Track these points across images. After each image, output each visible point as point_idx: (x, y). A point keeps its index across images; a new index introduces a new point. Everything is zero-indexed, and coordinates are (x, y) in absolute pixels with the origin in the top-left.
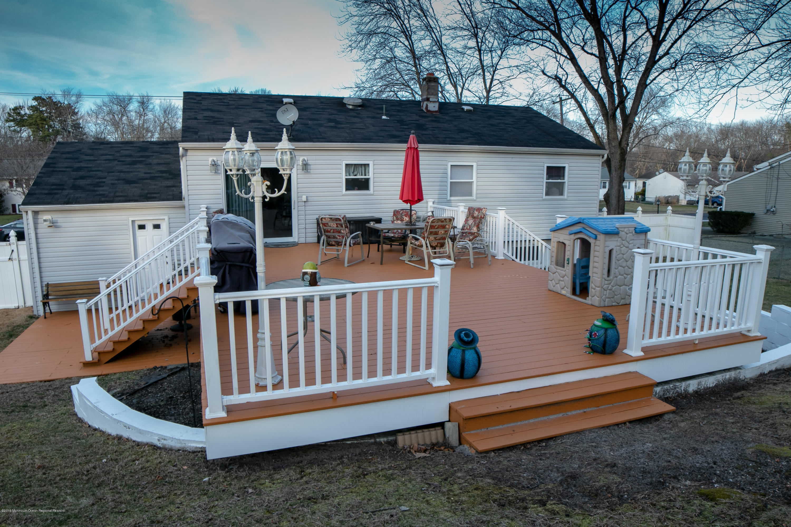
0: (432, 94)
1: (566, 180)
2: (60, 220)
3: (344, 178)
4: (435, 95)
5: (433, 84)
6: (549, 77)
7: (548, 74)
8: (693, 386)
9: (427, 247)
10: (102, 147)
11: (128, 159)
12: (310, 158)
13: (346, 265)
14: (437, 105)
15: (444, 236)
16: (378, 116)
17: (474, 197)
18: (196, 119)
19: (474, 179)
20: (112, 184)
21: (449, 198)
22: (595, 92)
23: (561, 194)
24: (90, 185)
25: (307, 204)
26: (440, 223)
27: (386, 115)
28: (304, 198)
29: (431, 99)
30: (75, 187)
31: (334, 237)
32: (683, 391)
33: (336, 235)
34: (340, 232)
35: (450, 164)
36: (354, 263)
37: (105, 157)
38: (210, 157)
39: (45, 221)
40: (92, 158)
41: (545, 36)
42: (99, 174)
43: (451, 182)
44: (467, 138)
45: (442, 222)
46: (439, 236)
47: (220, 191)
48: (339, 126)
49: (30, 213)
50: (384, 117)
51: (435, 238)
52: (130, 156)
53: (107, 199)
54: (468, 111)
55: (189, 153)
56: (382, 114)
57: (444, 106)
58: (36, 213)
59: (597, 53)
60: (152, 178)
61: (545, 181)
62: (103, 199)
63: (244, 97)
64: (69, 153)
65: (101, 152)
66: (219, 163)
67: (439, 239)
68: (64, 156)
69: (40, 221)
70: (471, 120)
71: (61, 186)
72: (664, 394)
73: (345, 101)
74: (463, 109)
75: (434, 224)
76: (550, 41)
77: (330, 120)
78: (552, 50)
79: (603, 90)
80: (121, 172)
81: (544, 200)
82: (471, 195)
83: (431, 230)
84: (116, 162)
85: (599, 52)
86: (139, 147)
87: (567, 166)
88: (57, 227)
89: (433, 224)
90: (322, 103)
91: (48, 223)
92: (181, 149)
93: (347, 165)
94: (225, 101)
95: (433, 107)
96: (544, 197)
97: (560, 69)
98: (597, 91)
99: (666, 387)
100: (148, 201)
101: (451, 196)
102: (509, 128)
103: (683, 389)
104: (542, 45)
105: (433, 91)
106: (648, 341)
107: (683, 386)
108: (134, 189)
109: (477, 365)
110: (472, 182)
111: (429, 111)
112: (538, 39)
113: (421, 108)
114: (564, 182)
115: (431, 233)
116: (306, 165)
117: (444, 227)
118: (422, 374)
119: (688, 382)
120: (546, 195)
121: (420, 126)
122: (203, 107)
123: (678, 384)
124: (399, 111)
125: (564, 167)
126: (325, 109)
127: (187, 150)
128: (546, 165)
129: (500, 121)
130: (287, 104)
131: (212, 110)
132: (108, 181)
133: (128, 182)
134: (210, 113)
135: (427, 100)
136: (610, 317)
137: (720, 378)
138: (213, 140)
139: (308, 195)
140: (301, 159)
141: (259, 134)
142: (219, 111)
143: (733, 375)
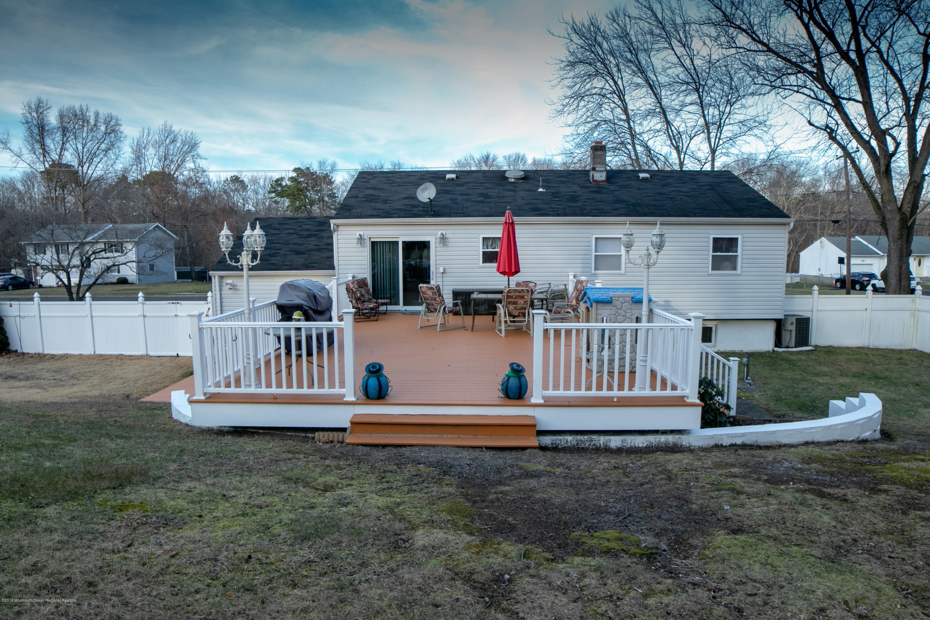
0: (598, 163)
1: (739, 253)
2: (239, 284)
3: (481, 250)
4: (601, 164)
5: (599, 153)
6: (817, 127)
7: (816, 124)
8: (615, 442)
9: (505, 316)
10: (289, 222)
11: (306, 233)
12: (447, 232)
13: (438, 329)
14: (604, 175)
15: (524, 306)
16: (535, 188)
17: (623, 271)
18: (357, 197)
19: (623, 253)
20: (284, 255)
21: (593, 272)
22: (866, 144)
23: (735, 268)
24: (267, 255)
25: (444, 275)
26: (518, 294)
27: (543, 187)
28: (441, 270)
29: (597, 169)
31: (433, 305)
32: (602, 445)
33: (434, 302)
34: (436, 300)
35: (594, 236)
36: (445, 328)
37: (288, 231)
38: (357, 232)
39: (227, 284)
40: (277, 232)
41: (800, 83)
42: (278, 245)
43: (595, 256)
44: (618, 209)
45: (520, 292)
46: (519, 306)
47: (365, 262)
48: (488, 200)
49: (217, 277)
50: (540, 190)
51: (515, 308)
52: (308, 230)
53: (276, 267)
54: (645, 179)
55: (340, 228)
56: (539, 187)
57: (612, 175)
58: (221, 277)
59: (861, 100)
60: (318, 250)
61: (711, 254)
62: (272, 267)
63: (413, 174)
65: (287, 227)
66: (365, 237)
67: (520, 309)
69: (224, 284)
70: (639, 189)
72: (577, 444)
73: (507, 175)
74: (639, 177)
75: (511, 294)
76: (805, 87)
77: (481, 195)
78: (809, 96)
79: (874, 143)
80: (295, 244)
81: (710, 275)
82: (619, 269)
83: (509, 300)
84: (295, 236)
85: (863, 96)
86: (319, 222)
87: (740, 237)
88: (236, 290)
89: (509, 294)
90: (485, 177)
91: (229, 286)
92: (332, 225)
93: (484, 238)
94: (392, 179)
95: (600, 176)
96: (710, 272)
97: (829, 118)
98: (868, 142)
99: (579, 437)
100: (307, 269)
101: (595, 269)
102: (680, 197)
103: (602, 443)
104: (797, 92)
105: (599, 160)
106: (551, 392)
107: (602, 440)
108: (300, 260)
109: (378, 389)
110: (621, 255)
111: (594, 181)
112: (791, 85)
113: (587, 179)
114: (737, 256)
115: (510, 303)
116: (443, 239)
117: (522, 297)
118: (337, 390)
119: (608, 438)
120: (713, 269)
121: (573, 198)
122: (369, 186)
123: (594, 437)
124: (562, 182)
125: (737, 239)
126: (484, 183)
127: (338, 226)
128: (712, 236)
129: (675, 189)
130: (449, 179)
131: (375, 189)
132: (282, 252)
133: (298, 253)
134: (371, 192)
135: (594, 169)
136: (515, 367)
137: (652, 439)
138: (361, 217)
139: (445, 266)
140: (440, 233)
141: (404, 210)
142: (381, 189)
143: (671, 439)
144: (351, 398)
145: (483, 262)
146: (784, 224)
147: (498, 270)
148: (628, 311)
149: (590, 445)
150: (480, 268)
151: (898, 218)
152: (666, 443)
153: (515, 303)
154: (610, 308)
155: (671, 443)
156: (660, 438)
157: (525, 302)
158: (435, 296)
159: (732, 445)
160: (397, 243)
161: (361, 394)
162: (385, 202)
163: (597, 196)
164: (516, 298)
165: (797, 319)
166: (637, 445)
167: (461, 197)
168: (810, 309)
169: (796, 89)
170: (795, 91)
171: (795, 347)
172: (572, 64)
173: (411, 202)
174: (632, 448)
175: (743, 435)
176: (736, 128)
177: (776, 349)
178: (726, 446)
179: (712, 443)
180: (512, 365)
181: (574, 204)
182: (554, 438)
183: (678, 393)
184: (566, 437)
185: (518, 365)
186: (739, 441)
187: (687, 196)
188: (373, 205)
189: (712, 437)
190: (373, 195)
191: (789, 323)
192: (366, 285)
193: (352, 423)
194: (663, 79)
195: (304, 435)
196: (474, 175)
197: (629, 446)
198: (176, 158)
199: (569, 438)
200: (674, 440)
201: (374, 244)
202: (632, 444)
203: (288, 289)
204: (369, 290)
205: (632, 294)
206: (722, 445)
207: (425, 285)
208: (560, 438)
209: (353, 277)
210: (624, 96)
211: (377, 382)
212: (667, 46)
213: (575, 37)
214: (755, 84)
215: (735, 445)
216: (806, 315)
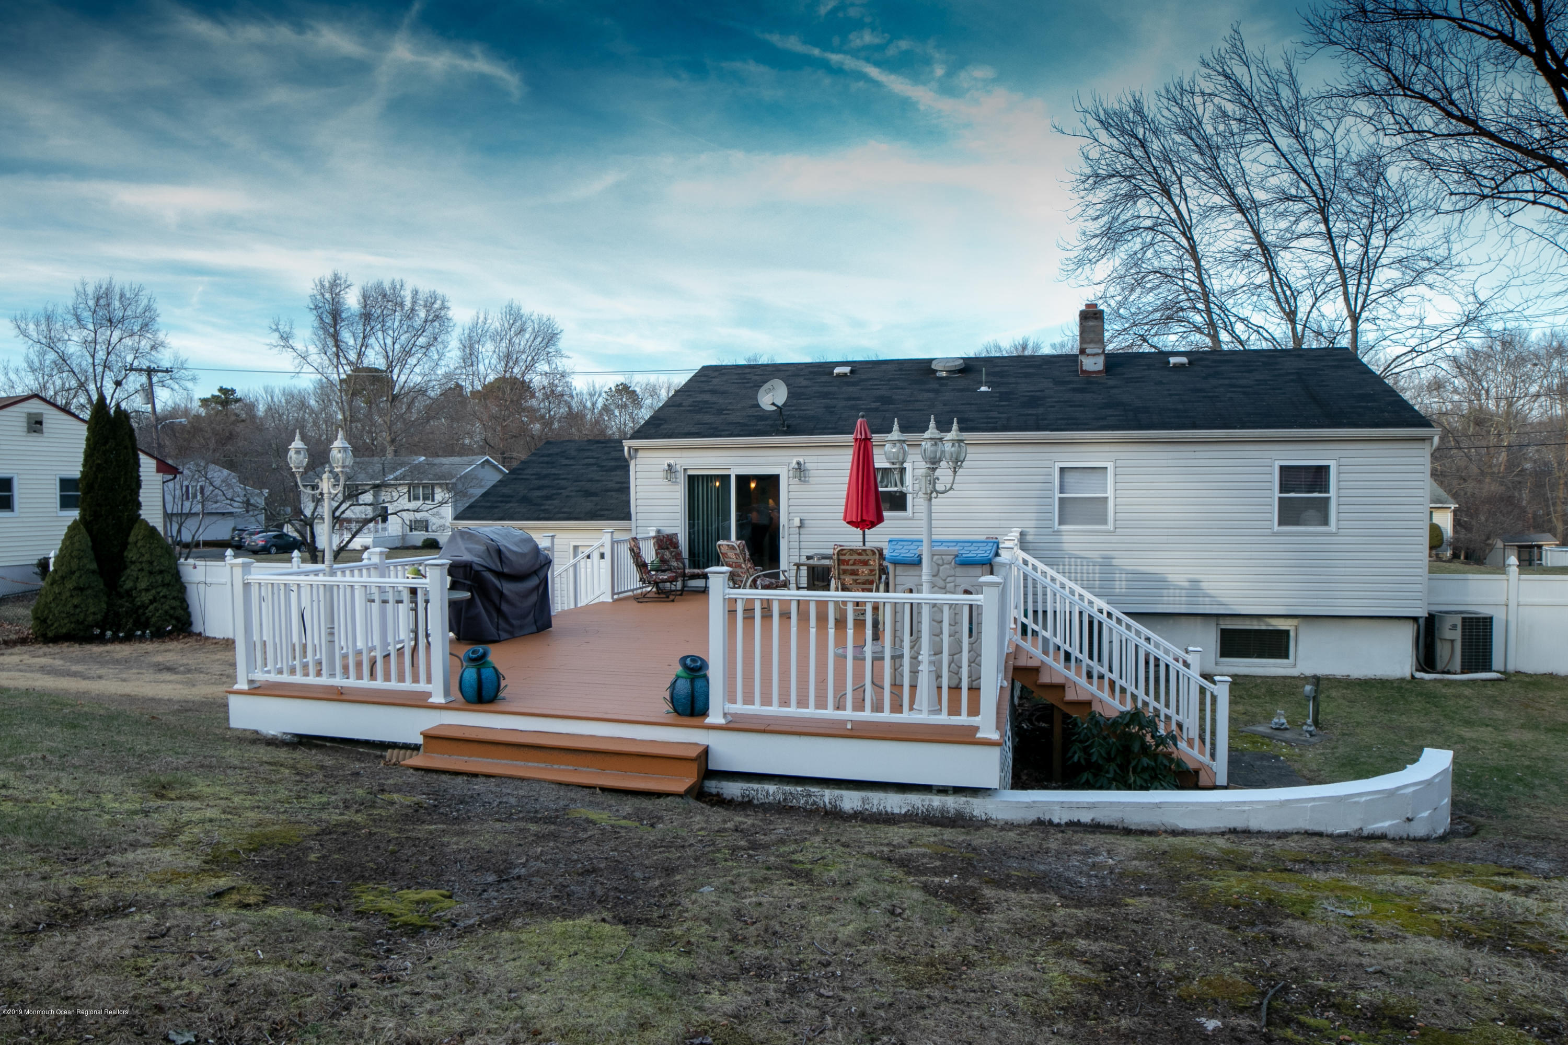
0: (1091, 342)
1: (1333, 493)
4: (1096, 343)
5: (1091, 323)
8: (851, 801)
11: (613, 463)
12: (807, 459)
14: (1101, 360)
15: (871, 578)
16: (975, 386)
17: (1110, 526)
19: (1110, 493)
20: (567, 496)
21: (1056, 527)
23: (1325, 522)
24: (542, 497)
25: (803, 531)
26: (856, 557)
27: (987, 384)
28: (797, 522)
29: (1088, 351)
30: (525, 500)
31: (738, 575)
32: (828, 806)
33: (739, 570)
34: (741, 567)
35: (1058, 466)
37: (586, 461)
38: (667, 458)
40: (571, 462)
42: (563, 483)
44: (1103, 418)
45: (860, 554)
46: (861, 578)
47: (678, 509)
50: (983, 389)
51: (855, 581)
54: (1178, 367)
55: (639, 453)
56: (982, 384)
57: (1115, 362)
61: (1277, 494)
64: (549, 455)
66: (678, 467)
68: (542, 459)
70: (1160, 383)
71: (507, 498)
72: (785, 800)
73: (935, 366)
74: (1168, 362)
75: (846, 557)
80: (591, 480)
81: (1275, 534)
82: (1105, 522)
83: (842, 567)
84: (595, 468)
87: (1332, 464)
89: (842, 557)
90: (900, 370)
92: (626, 449)
95: (1094, 364)
96: (1276, 528)
99: (788, 788)
101: (1060, 523)
102: (1229, 395)
103: (827, 801)
104: (1535, 203)
105: (1092, 336)
106: (739, 707)
107: (827, 796)
108: (587, 504)
110: (1106, 498)
111: (1083, 372)
112: (1517, 192)
113: (1073, 368)
114: (1328, 498)
115: (845, 572)
116: (800, 470)
117: (865, 563)
118: (422, 686)
119: (837, 792)
120: (1280, 524)
121: (1033, 401)
122: (707, 388)
123: (814, 790)
124: (1027, 375)
125: (1328, 467)
126: (894, 379)
127: (636, 450)
128: (1278, 464)
129: (1227, 382)
130: (838, 375)
131: (713, 392)
132: (565, 493)
133: (588, 494)
134: (706, 397)
135: (1082, 351)
136: (688, 661)
137: (917, 801)
138: (670, 437)
139: (804, 516)
140: (794, 462)
141: (745, 425)
142: (723, 393)
143: (951, 803)
144: (437, 698)
146: (1422, 439)
147: (845, 519)
148: (949, 579)
149: (807, 802)
152: (943, 811)
153: (854, 573)
154: (918, 573)
155: (952, 811)
156: (930, 800)
157: (872, 571)
158: (739, 561)
159: (1070, 824)
160: (728, 477)
161: (456, 694)
162: (720, 412)
163: (1078, 397)
164: (854, 564)
165: (1463, 618)
166: (889, 810)
167: (843, 403)
168: (1503, 600)
169: (1530, 196)
170: (1529, 202)
171: (1462, 673)
172: (1098, 179)
173: (752, 412)
174: (880, 814)
175: (1092, 806)
177: (1419, 675)
178: (1059, 825)
179: (1032, 816)
180: (685, 658)
181: (1030, 411)
182: (745, 785)
184: (766, 787)
185: (694, 659)
186: (1086, 817)
187: (1244, 393)
188: (698, 417)
189: (1030, 806)
190: (706, 402)
191: (1447, 625)
192: (676, 545)
193: (427, 736)
194: (1260, 195)
196: (884, 367)
197: (875, 810)
199: (772, 788)
200: (956, 806)
201: (693, 481)
202: (881, 808)
203: (459, 540)
204: (680, 554)
205: (955, 549)
206: (1050, 822)
207: (725, 543)
208: (756, 786)
209: (658, 531)
210: (1190, 228)
212: (1261, 137)
213: (1103, 136)
214: (1451, 194)
215: (1078, 824)
216: (1485, 611)
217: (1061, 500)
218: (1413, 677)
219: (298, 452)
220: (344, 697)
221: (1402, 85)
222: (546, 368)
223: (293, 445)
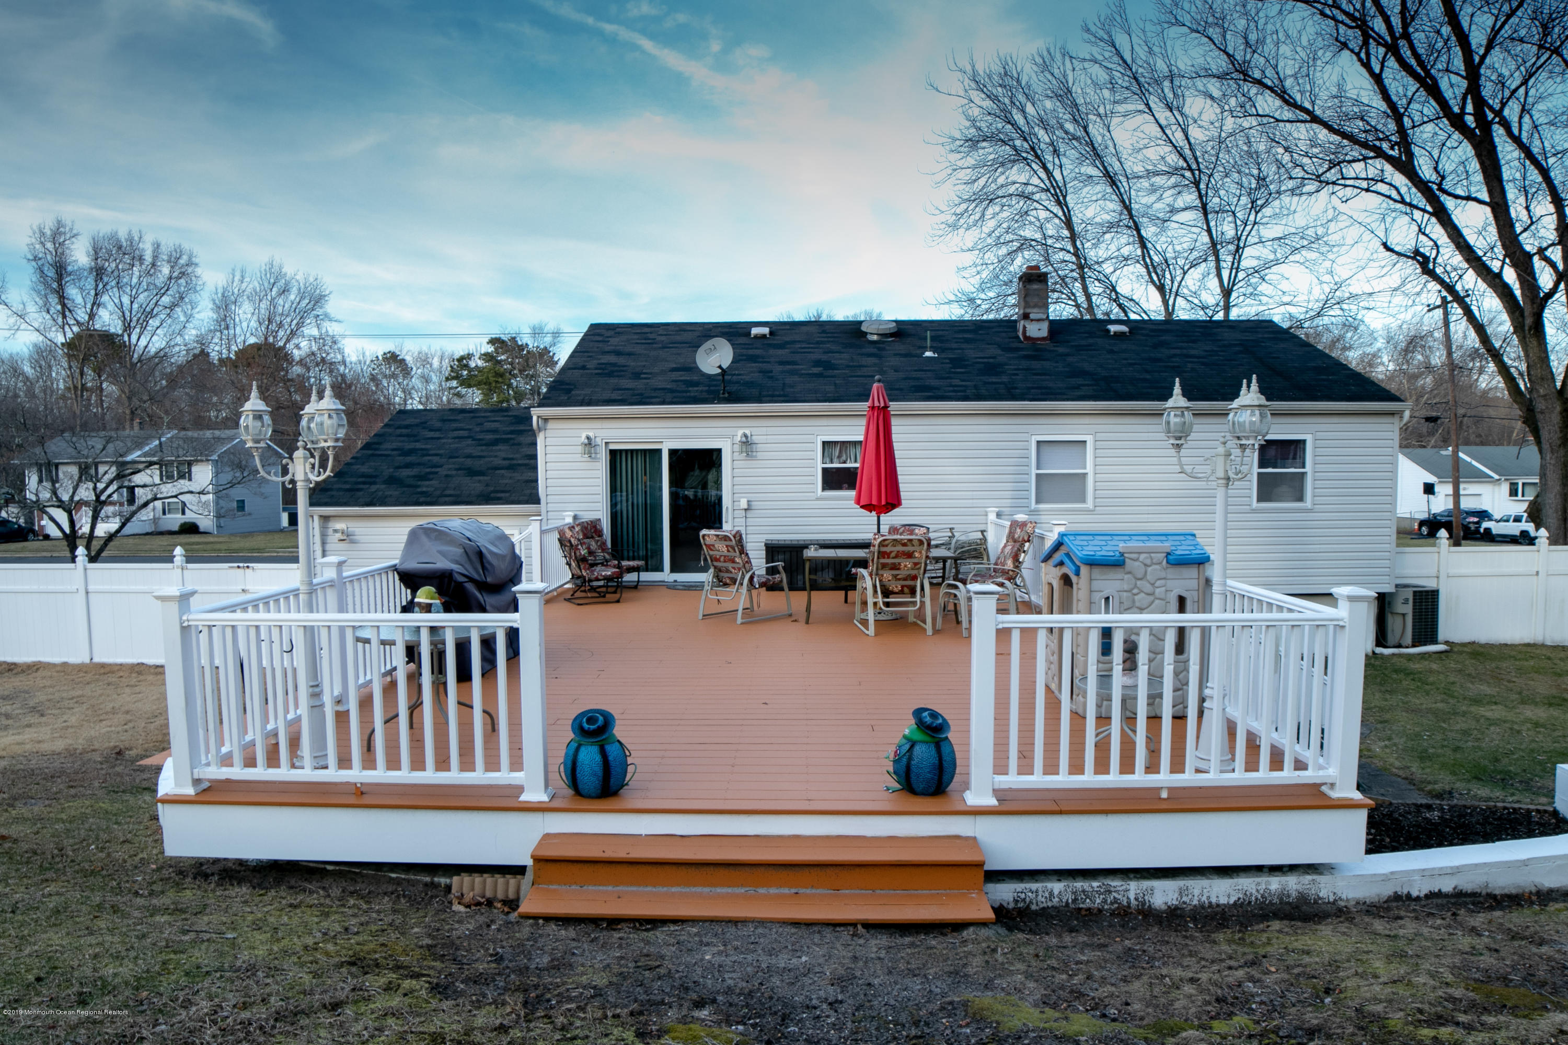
0: (1035, 306)
1: (1308, 468)
2: (358, 531)
3: (820, 466)
4: (1040, 307)
5: (1035, 286)
6: (1399, 254)
7: (1396, 249)
8: (1163, 893)
9: (875, 591)
10: (460, 417)
11: (490, 437)
12: (755, 431)
13: (739, 620)
14: (1045, 326)
15: (914, 572)
16: (918, 352)
17: (1090, 504)
18: (584, 368)
19: (1089, 469)
20: (447, 476)
21: (1033, 506)
22: (1495, 281)
23: (1300, 498)
24: (415, 476)
25: (749, 514)
26: (900, 548)
27: (933, 349)
28: (743, 504)
29: (1032, 316)
30: (392, 481)
31: (728, 571)
32: (1133, 902)
33: (730, 566)
34: (733, 561)
35: (1034, 439)
36: (753, 618)
37: (456, 433)
38: (583, 431)
39: (336, 531)
40: (437, 435)
41: (1372, 173)
42: (436, 459)
43: (1038, 475)
44: (1078, 387)
45: (904, 545)
46: (902, 573)
47: (599, 490)
48: (830, 372)
49: (316, 518)
50: (928, 354)
51: (895, 576)
52: (495, 431)
53: (429, 499)
54: (1118, 335)
55: (550, 425)
56: (925, 349)
57: (1058, 328)
58: (325, 519)
59: (1487, 199)
60: (511, 468)
61: (1256, 470)
62: (422, 500)
63: (688, 328)
64: (407, 427)
65: (454, 425)
66: (598, 441)
67: (905, 579)
68: (399, 431)
69: (330, 531)
70: (1111, 352)
71: (370, 479)
72: (1075, 900)
73: (864, 328)
74: (1108, 331)
75: (888, 549)
76: (1382, 181)
77: (817, 363)
78: (1389, 197)
79: (1510, 276)
80: (469, 456)
81: (1254, 511)
82: (1083, 500)
83: (882, 561)
84: (469, 442)
85: (1490, 192)
86: (515, 417)
87: (1309, 438)
88: (353, 542)
89: (882, 549)
90: (824, 332)
91: (339, 536)
92: (535, 419)
93: (824, 443)
94: (651, 336)
95: (1038, 330)
96: (1255, 504)
97: (1421, 237)
98: (1499, 276)
99: (1079, 885)
100: (487, 503)
101: (1038, 501)
102: (1189, 365)
103: (1132, 897)
104: (1367, 190)
105: (1036, 300)
106: (1013, 780)
107: (1133, 889)
108: (476, 485)
109: (600, 773)
110: (1085, 475)
111: (1027, 338)
112: (1357, 178)
113: (1013, 335)
114: (1304, 474)
115: (884, 566)
116: (747, 444)
117: (910, 555)
118: (504, 776)
119: (1146, 884)
120: (1259, 500)
121: (992, 369)
122: (607, 349)
123: (1115, 883)
124: (967, 341)
125: (1304, 441)
126: (822, 342)
127: (546, 420)
129: (1178, 352)
130: (756, 337)
131: (618, 353)
132: (442, 471)
133: (472, 473)
134: (612, 359)
135: (1026, 316)
136: (928, 720)
137: (1249, 886)
138: (589, 403)
139: (752, 497)
140: (740, 432)
141: (672, 391)
142: (630, 354)
143: (1293, 884)
144: (535, 794)
145: (824, 489)
146: (1392, 414)
147: (858, 502)
148: (1158, 583)
149: (1105, 901)
150: (818, 499)
151: (1558, 409)
152: (1282, 895)
153: (895, 567)
154: (1120, 576)
155: (1295, 895)
156: (1268, 883)
157: (916, 564)
158: (732, 554)
159: (1431, 896)
160: (658, 452)
162: (637, 376)
163: (1036, 364)
164: (896, 557)
165: (1415, 592)
166: (1214, 900)
167: (780, 368)
168: (1433, 572)
169: (1364, 184)
170: (1362, 189)
171: (1414, 646)
172: (973, 143)
173: (686, 376)
174: (1202, 906)
175: (1455, 871)
176: (1265, 252)
177: (1379, 650)
178: (1418, 899)
179: (1387, 891)
180: (918, 713)
181: (994, 379)
182: (1020, 886)
183: (1308, 776)
184: (1050, 885)
185: (934, 715)
186: (1447, 886)
187: (1203, 364)
188: (613, 381)
189: (1386, 878)
190: (614, 365)
191: (1400, 600)
192: (599, 533)
193: (537, 860)
194: (1134, 166)
195: (428, 879)
196: (804, 329)
197: (1195, 902)
198: (289, 320)
199: (1057, 887)
200: (1299, 887)
201: (615, 456)
202: (1204, 899)
204: (604, 543)
205: (1167, 545)
206: (1409, 896)
207: (712, 532)
208: (1034, 886)
209: (575, 517)
210: (1065, 197)
211: (598, 758)
212: (1142, 107)
213: (977, 97)
214: (1291, 178)
215: (1439, 894)
216: (1431, 584)
217: (1038, 476)
218: (1374, 653)
219: (258, 416)
220: (366, 800)
221: (1242, 72)
222: (315, 332)
223: (248, 406)
